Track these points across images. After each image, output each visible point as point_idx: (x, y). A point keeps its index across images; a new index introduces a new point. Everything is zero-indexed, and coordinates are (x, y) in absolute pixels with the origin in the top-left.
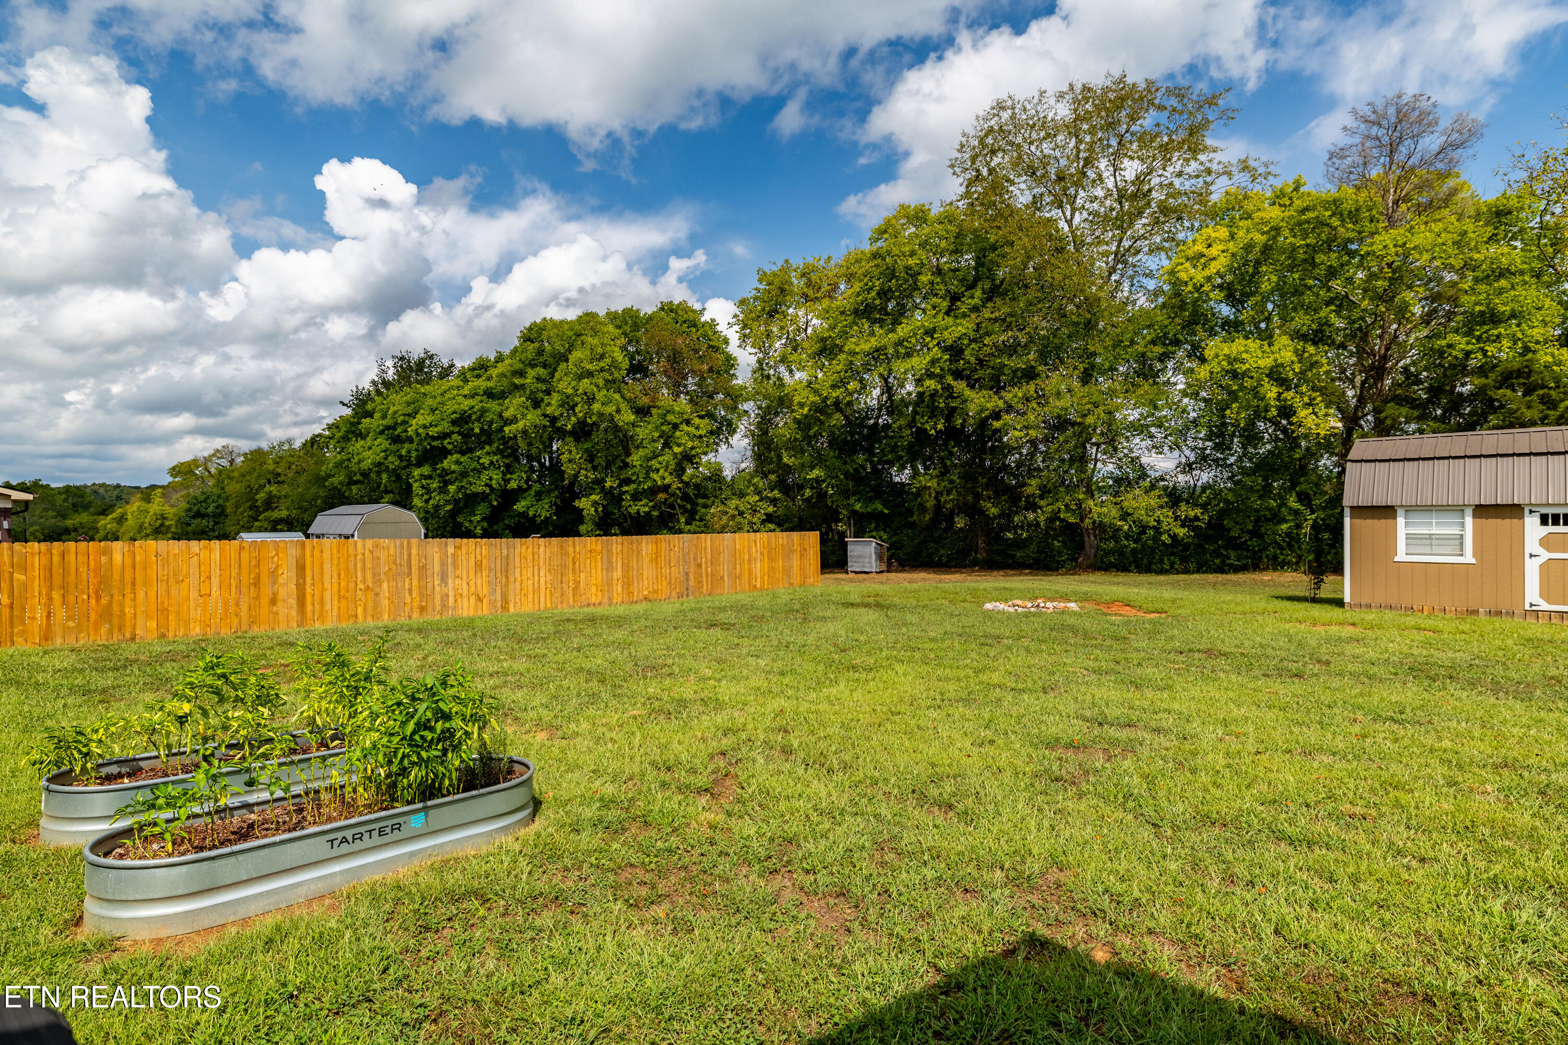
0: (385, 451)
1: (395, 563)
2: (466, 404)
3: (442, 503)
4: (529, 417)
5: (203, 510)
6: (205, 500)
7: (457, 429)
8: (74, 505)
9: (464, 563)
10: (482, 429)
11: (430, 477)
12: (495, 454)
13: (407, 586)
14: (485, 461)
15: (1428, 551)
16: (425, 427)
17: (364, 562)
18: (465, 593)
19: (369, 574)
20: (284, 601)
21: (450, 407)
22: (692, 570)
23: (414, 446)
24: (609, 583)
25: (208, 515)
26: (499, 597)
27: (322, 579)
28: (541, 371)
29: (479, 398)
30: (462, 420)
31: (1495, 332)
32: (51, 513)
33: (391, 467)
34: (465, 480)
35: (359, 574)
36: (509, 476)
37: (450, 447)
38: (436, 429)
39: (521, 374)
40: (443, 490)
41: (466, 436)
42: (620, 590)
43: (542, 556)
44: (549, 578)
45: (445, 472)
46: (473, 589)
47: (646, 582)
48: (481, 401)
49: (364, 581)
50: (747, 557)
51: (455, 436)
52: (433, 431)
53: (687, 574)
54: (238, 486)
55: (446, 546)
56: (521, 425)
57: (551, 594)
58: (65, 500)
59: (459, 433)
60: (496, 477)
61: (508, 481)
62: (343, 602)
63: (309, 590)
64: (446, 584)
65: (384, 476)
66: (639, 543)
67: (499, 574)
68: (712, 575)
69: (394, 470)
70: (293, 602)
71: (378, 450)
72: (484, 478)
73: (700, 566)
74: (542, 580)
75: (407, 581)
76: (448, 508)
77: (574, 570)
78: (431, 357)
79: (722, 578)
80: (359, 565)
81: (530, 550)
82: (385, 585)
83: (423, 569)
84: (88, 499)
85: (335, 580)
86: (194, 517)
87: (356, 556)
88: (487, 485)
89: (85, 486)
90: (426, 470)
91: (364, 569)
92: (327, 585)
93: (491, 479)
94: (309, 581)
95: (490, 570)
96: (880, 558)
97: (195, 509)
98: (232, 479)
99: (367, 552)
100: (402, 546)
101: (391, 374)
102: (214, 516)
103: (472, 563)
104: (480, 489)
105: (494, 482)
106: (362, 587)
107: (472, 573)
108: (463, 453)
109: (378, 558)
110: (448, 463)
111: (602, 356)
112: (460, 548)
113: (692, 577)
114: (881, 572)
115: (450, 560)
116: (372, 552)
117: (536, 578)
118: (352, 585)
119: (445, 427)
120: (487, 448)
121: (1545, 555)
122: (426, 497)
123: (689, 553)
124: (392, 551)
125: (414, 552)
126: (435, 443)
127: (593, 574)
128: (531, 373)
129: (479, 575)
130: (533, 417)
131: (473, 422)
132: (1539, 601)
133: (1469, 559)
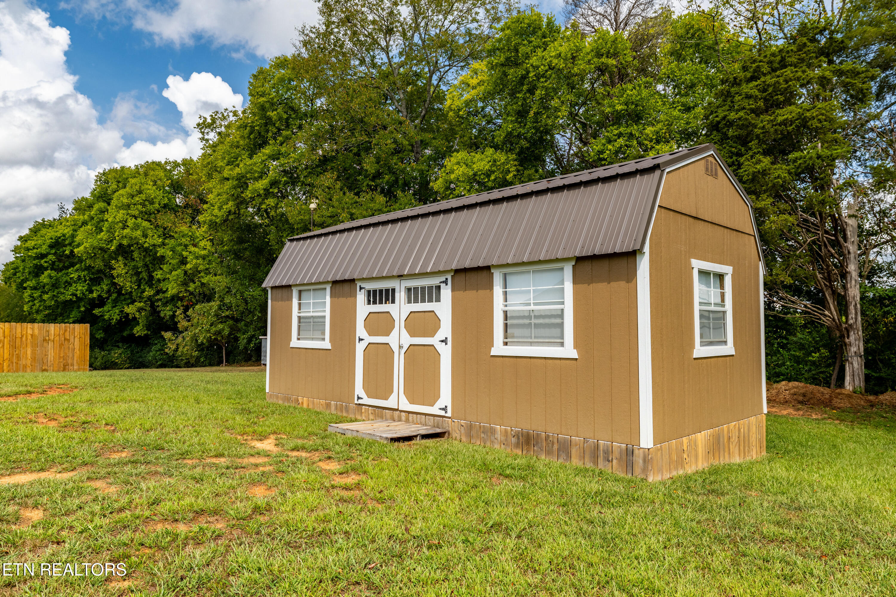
2: (61, 232)
4: (89, 241)
7: (53, 251)
10: (72, 251)
11: (35, 288)
14: (75, 276)
15: (308, 334)
21: (51, 234)
28: (103, 205)
29: (72, 227)
30: (57, 244)
34: (56, 291)
36: (94, 288)
37: (46, 265)
38: (35, 251)
40: (42, 298)
41: (60, 257)
45: (44, 284)
48: (74, 230)
51: (50, 257)
52: (33, 253)
59: (55, 254)
61: (91, 292)
72: (72, 289)
76: (47, 312)
88: (74, 294)
90: (32, 282)
93: (77, 290)
104: (69, 298)
105: (79, 292)
108: (58, 270)
110: (44, 278)
111: (140, 193)
119: (44, 249)
120: (77, 266)
121: (368, 339)
122: (31, 304)
126: (35, 262)
128: (97, 206)
130: (94, 241)
131: (65, 246)
132: (363, 394)
133: (326, 344)
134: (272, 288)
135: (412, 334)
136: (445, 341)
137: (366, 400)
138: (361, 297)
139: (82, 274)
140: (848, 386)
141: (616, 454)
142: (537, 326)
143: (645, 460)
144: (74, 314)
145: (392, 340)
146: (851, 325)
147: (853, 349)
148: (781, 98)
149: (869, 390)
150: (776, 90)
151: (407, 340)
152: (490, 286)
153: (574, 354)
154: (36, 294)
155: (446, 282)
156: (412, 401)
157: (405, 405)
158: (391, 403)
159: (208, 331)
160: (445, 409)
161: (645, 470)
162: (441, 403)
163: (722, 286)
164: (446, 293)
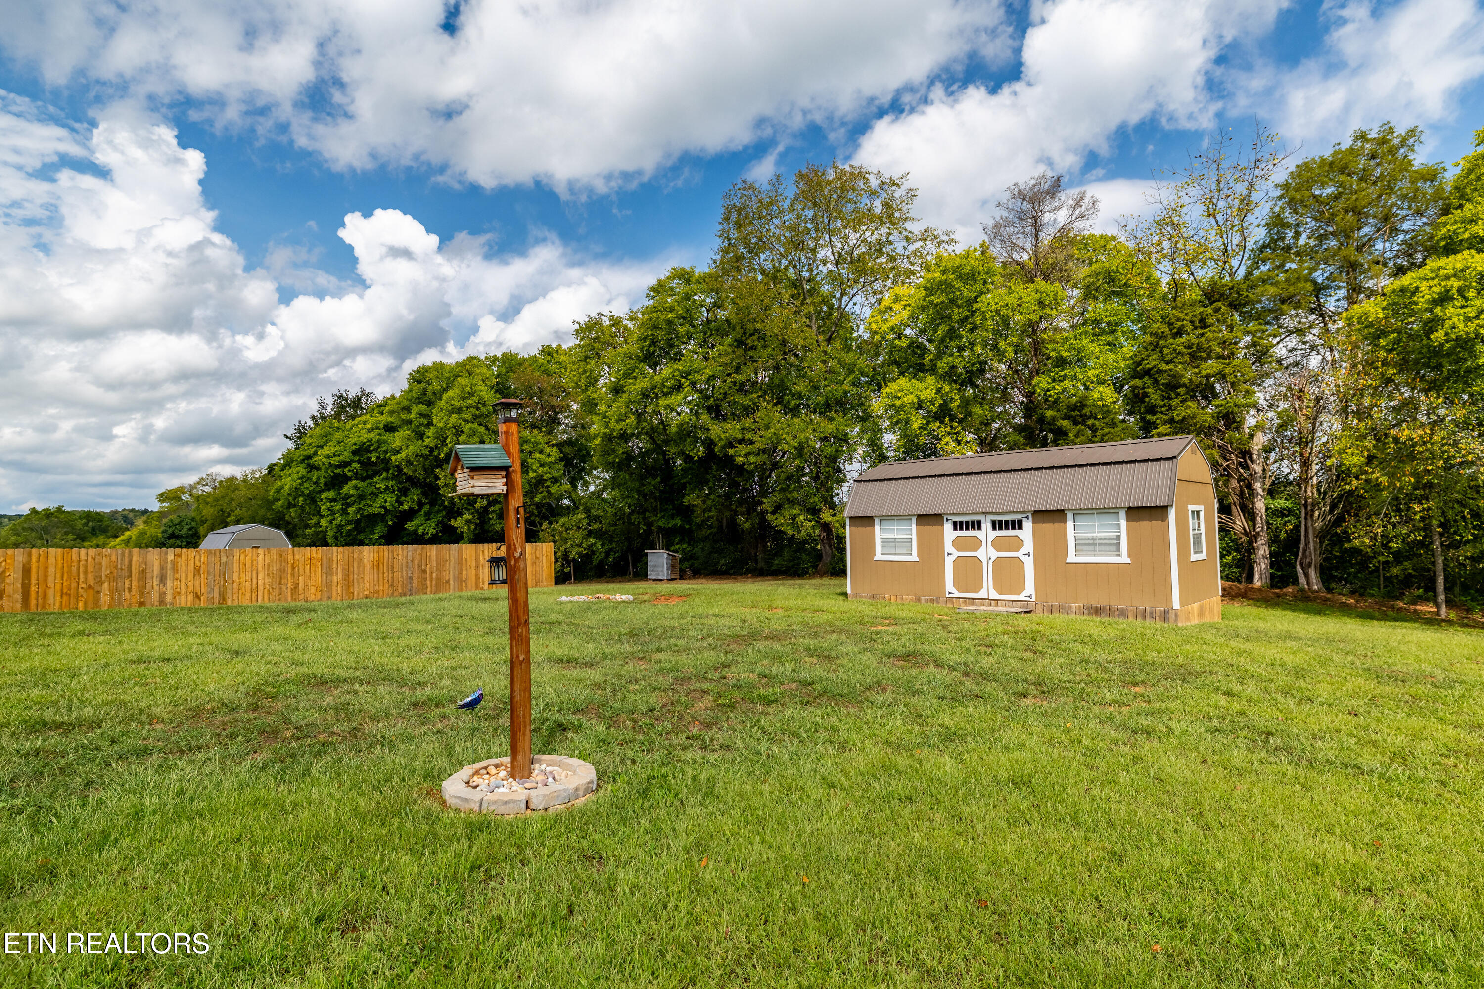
0: (301, 478)
1: (116, 567)
2: (365, 436)
3: (343, 523)
4: (411, 447)
5: (177, 532)
6: (179, 523)
7: (357, 458)
8: (93, 529)
9: (183, 568)
10: (378, 458)
11: (334, 500)
12: (392, 479)
13: (127, 586)
14: (382, 486)
15: (893, 551)
16: (328, 457)
17: (86, 566)
18: (183, 591)
19: (91, 577)
20: (9, 596)
21: (353, 439)
22: (416, 575)
23: (322, 473)
24: (330, 585)
25: (181, 536)
26: (216, 595)
27: (46, 580)
28: (423, 408)
29: (377, 431)
30: (361, 450)
31: (1062, 374)
32: (71, 537)
33: (307, 492)
34: (363, 503)
35: (82, 576)
36: (403, 499)
37: (350, 474)
38: (337, 459)
39: (408, 410)
40: (344, 512)
41: (366, 464)
42: (339, 591)
43: (261, 562)
44: (267, 580)
45: (348, 496)
46: (191, 588)
47: (367, 584)
48: (380, 434)
49: (85, 582)
50: (474, 564)
51: (354, 465)
52: (335, 461)
53: (411, 578)
54: (212, 510)
55: (166, 554)
56: (403, 455)
57: (269, 593)
58: (86, 524)
59: (359, 462)
60: (390, 499)
61: (401, 504)
62: (65, 598)
63: (33, 589)
64: (165, 585)
65: (301, 499)
66: (360, 552)
67: (217, 577)
68: (437, 579)
69: (309, 494)
70: (18, 597)
71: (295, 476)
72: (380, 501)
73: (424, 571)
74: (260, 582)
75: (127, 582)
76: (349, 527)
77: (293, 575)
78: (368, 395)
79: (448, 581)
80: (82, 569)
81: (249, 557)
82: (106, 585)
83: (143, 573)
84: (105, 523)
85: (58, 580)
86: (169, 538)
87: (79, 561)
88: (381, 507)
89: (116, 512)
90: (331, 494)
91: (86, 572)
92: (51, 584)
93: (386, 501)
94: (33, 581)
95: (208, 573)
96: (672, 567)
97: (170, 531)
98: (207, 504)
99: (89, 559)
100: (123, 554)
101: (329, 411)
102: (187, 537)
103: (191, 567)
104: (376, 511)
105: (388, 505)
106: (84, 586)
107: (191, 576)
108: (363, 479)
109: (101, 564)
110: (348, 488)
111: (471, 394)
112: (180, 556)
113: (415, 581)
114: (672, 579)
115: (169, 565)
116: (94, 559)
117: (254, 580)
118: (74, 585)
119: (346, 456)
120: (384, 474)
121: (956, 554)
122: (330, 518)
123: (413, 561)
124: (113, 558)
125: (135, 558)
126: (338, 471)
127: (313, 575)
128: (415, 409)
129: (197, 577)
130: (415, 448)
131: (371, 452)
132: (953, 590)
133: (914, 558)
134: (851, 518)
135: (998, 550)
136: (1028, 554)
137: (957, 594)
138: (948, 527)
139: (391, 483)
140: (1258, 583)
141: (1158, 613)
142: (1100, 545)
143: (1176, 615)
144: (380, 530)
145: (981, 554)
146: (1258, 533)
147: (1261, 552)
148: (1204, 355)
149: (1273, 586)
150: (1199, 348)
151: (994, 554)
152: (1065, 521)
153: (1128, 561)
154: (338, 507)
155: (1027, 517)
156: (1000, 593)
157: (994, 595)
158: (982, 594)
159: (580, 546)
160: (1030, 597)
161: (1176, 621)
162: (1027, 592)
163: (1198, 518)
164: (1028, 525)
